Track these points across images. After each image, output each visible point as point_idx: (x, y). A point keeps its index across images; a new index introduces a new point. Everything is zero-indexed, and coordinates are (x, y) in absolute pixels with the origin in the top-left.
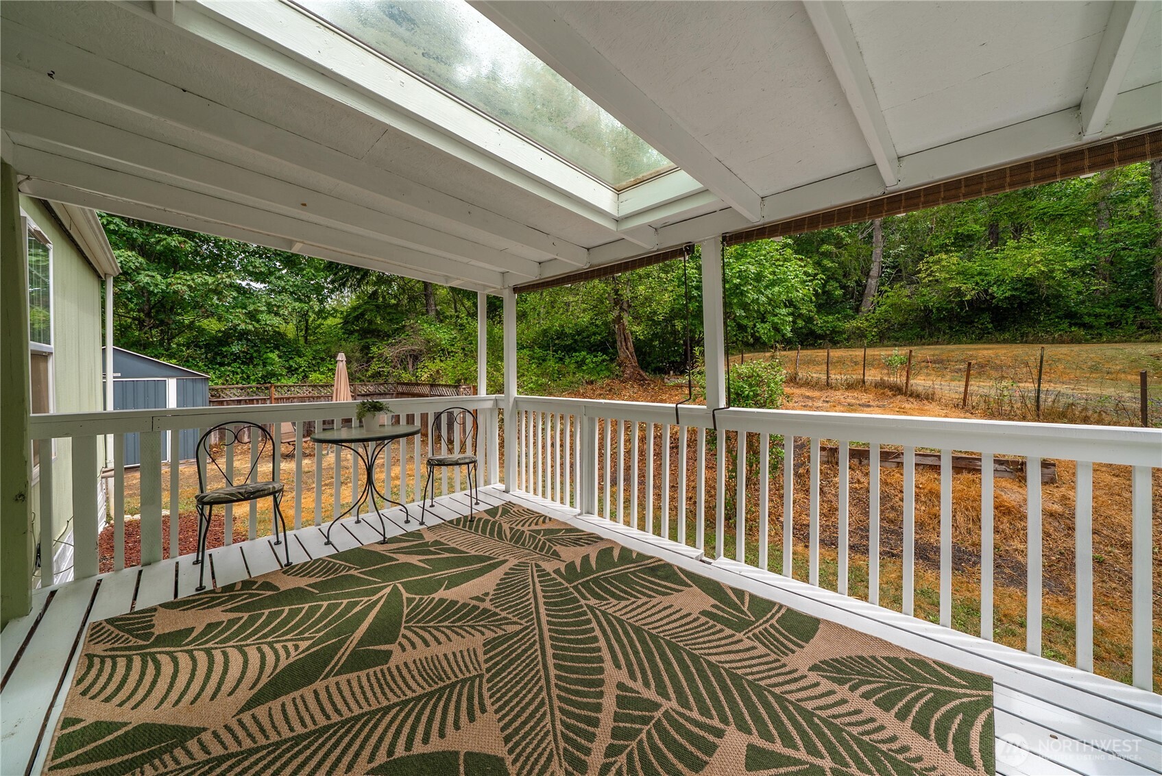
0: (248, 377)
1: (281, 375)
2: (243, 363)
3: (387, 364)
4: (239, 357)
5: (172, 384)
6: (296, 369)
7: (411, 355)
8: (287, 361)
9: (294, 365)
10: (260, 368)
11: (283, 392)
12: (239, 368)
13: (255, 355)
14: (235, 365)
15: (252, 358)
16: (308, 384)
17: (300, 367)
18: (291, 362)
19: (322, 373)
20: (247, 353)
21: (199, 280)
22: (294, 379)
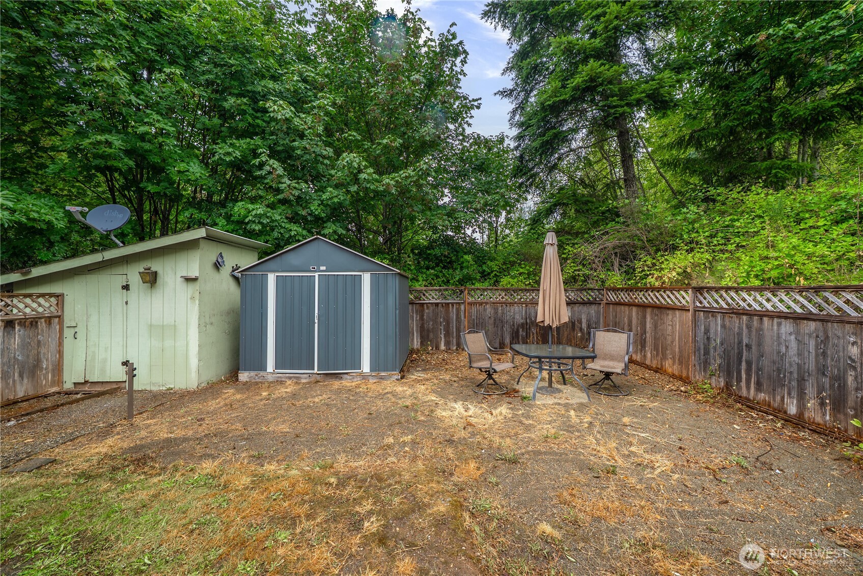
0: (448, 281)
1: (475, 279)
2: (444, 267)
3: (584, 265)
4: (441, 261)
5: (366, 278)
6: (489, 274)
7: (616, 253)
8: (481, 266)
9: (486, 269)
10: (458, 272)
11: (477, 297)
12: (441, 272)
13: (453, 258)
14: (438, 269)
15: (451, 262)
16: (500, 287)
17: (492, 272)
18: (484, 267)
19: (513, 277)
20: (448, 258)
21: (404, 175)
22: (486, 284)
